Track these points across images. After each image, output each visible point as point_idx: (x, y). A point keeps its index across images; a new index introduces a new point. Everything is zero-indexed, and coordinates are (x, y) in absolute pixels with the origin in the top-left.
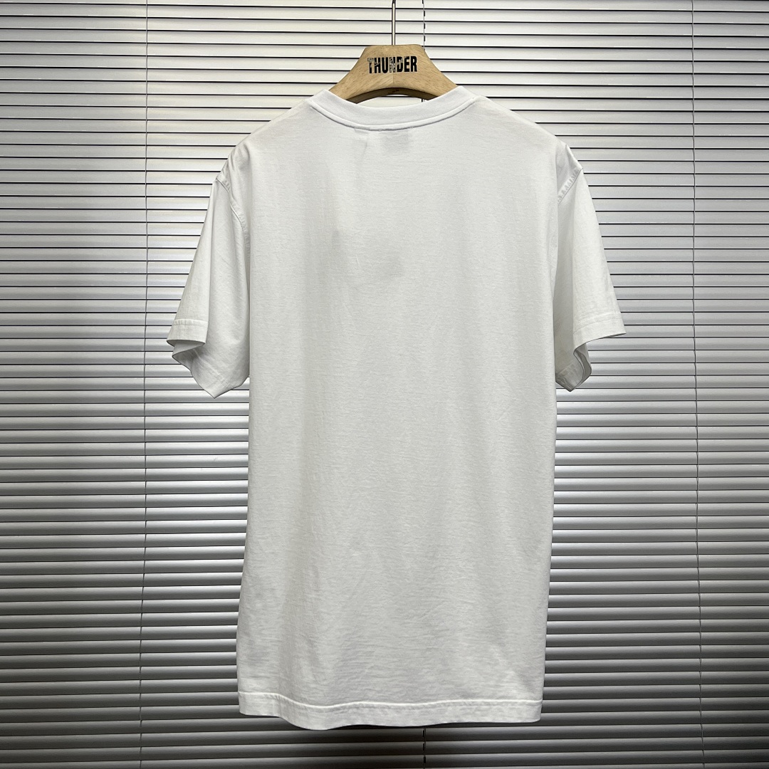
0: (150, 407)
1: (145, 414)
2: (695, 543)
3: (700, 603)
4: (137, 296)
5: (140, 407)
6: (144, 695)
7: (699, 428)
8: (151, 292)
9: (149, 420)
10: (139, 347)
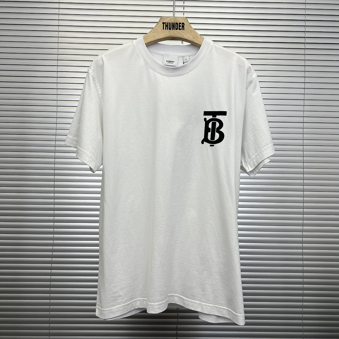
0: (57, 177)
1: (54, 180)
2: (301, 244)
3: (303, 271)
4: (52, 127)
5: (52, 177)
6: (51, 307)
7: (304, 192)
8: (59, 126)
9: (56, 183)
10: (52, 150)
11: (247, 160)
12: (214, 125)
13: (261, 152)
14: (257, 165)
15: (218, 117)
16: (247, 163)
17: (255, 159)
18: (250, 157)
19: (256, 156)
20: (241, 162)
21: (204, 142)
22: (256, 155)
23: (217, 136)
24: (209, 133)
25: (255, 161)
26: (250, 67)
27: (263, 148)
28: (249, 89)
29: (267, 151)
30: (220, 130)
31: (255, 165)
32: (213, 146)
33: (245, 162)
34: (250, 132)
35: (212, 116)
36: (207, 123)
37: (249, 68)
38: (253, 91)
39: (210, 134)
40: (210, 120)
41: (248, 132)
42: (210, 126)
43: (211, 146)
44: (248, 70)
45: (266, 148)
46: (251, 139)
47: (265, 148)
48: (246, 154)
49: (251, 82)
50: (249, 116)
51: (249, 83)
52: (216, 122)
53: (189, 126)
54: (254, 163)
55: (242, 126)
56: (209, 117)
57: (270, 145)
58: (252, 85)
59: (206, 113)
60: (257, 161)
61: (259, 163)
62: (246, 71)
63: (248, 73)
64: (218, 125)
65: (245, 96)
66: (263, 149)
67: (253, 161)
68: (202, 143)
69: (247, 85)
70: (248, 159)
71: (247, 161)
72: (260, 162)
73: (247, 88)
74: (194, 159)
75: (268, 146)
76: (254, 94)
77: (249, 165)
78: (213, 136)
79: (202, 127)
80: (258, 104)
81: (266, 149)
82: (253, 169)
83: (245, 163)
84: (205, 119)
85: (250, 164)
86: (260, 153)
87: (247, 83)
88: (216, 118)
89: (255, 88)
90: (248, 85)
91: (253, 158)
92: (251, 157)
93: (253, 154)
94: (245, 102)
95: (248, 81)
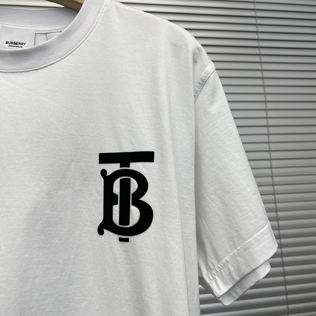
11: (213, 264)
12: (125, 186)
13: (247, 248)
14: (237, 279)
15: (134, 166)
16: (213, 272)
17: (232, 265)
18: (218, 259)
19: (234, 257)
20: (199, 268)
21: (105, 231)
22: (234, 254)
23: (135, 214)
24: (114, 206)
25: (232, 269)
26: (199, 49)
27: (250, 237)
28: (200, 99)
29: (261, 245)
30: (141, 199)
31: (232, 278)
32: (127, 240)
33: (208, 268)
34: (213, 197)
35: (119, 164)
36: (108, 180)
37: (197, 50)
38: (212, 103)
39: (116, 209)
40: (116, 175)
41: (208, 196)
42: (116, 189)
43: (121, 240)
44: (194, 54)
45: (259, 238)
46: (217, 214)
47: (256, 238)
48: (209, 250)
49: (203, 82)
50: (206, 160)
51: (199, 83)
52: (129, 179)
53: (61, 192)
54: (230, 274)
55: (192, 185)
56: (112, 168)
57: (265, 228)
58: (207, 89)
59: (105, 158)
60: (238, 270)
61: (243, 275)
62: (191, 56)
63: (195, 61)
64: (134, 185)
65: (193, 113)
66: (250, 239)
67: (229, 269)
68: (101, 232)
69: (195, 90)
70: (215, 262)
71: (212, 267)
72: (246, 273)
73: (196, 97)
74: (80, 275)
75: (262, 231)
76: (214, 109)
77: (219, 277)
78: (125, 215)
79: (98, 192)
80: (225, 131)
81: (257, 240)
82: (229, 287)
83: (207, 270)
84: (103, 172)
85: (221, 276)
86: (245, 249)
87: (194, 86)
88: (130, 168)
89: (214, 93)
90: (198, 89)
91: (227, 261)
92: (221, 259)
93: (227, 252)
94: (194, 128)
95: (198, 79)
